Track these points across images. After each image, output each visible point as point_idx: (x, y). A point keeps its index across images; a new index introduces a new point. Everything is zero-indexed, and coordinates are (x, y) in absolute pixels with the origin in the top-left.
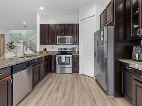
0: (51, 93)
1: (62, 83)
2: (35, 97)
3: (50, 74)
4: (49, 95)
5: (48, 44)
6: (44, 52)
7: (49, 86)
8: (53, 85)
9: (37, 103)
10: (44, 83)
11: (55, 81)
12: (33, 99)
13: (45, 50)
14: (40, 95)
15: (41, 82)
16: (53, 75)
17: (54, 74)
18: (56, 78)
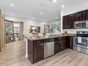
0: (64, 61)
1: (76, 59)
2: (55, 59)
3: (69, 49)
4: (62, 62)
5: (68, 28)
6: (65, 34)
7: (65, 57)
8: (67, 57)
9: (54, 63)
10: (62, 54)
11: (70, 55)
12: (53, 59)
13: (66, 32)
14: (57, 59)
15: (61, 53)
16: (70, 51)
17: (72, 50)
18: (72, 54)
